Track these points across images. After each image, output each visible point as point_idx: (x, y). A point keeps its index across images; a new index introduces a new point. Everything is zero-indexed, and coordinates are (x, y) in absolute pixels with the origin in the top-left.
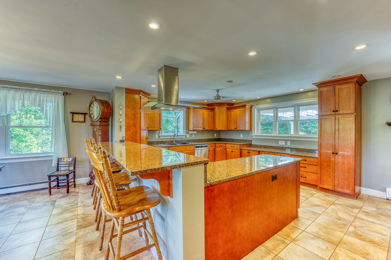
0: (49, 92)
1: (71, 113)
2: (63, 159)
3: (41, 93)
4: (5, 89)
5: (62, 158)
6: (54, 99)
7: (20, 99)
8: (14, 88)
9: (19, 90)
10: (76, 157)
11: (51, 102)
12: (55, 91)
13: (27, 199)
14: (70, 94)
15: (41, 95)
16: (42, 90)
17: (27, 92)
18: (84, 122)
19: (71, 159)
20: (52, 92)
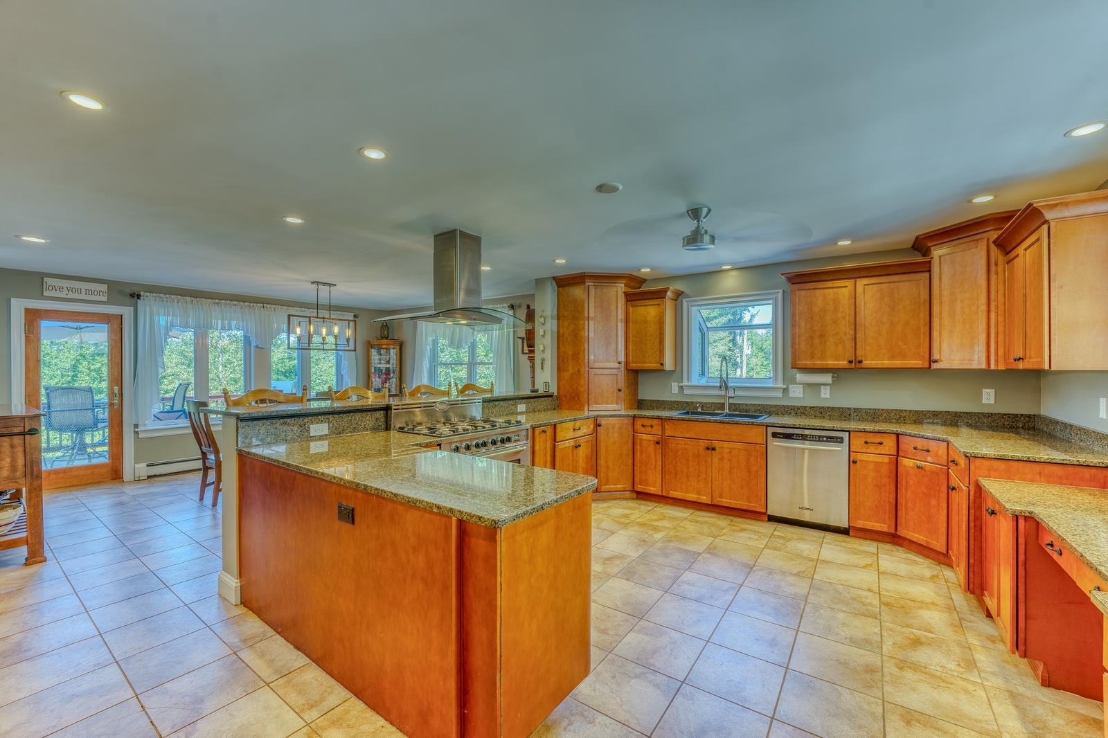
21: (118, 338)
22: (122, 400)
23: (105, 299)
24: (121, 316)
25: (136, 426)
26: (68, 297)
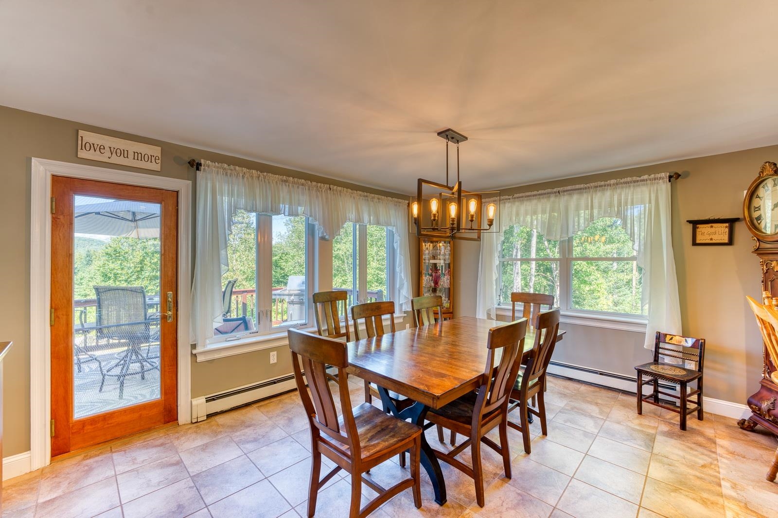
0: (638, 181)
1: (690, 222)
2: (668, 338)
3: (622, 188)
4: (565, 193)
5: (666, 335)
6: (648, 196)
7: (587, 208)
8: (578, 189)
9: (584, 191)
10: (705, 340)
11: (642, 202)
12: (650, 175)
13: (597, 404)
14: (687, 174)
15: (621, 193)
16: (623, 180)
17: (598, 192)
18: (731, 242)
19: (690, 342)
20: (643, 180)
21: (173, 224)
22: (177, 310)
23: (157, 167)
24: (177, 192)
25: (194, 346)
26: (112, 161)
